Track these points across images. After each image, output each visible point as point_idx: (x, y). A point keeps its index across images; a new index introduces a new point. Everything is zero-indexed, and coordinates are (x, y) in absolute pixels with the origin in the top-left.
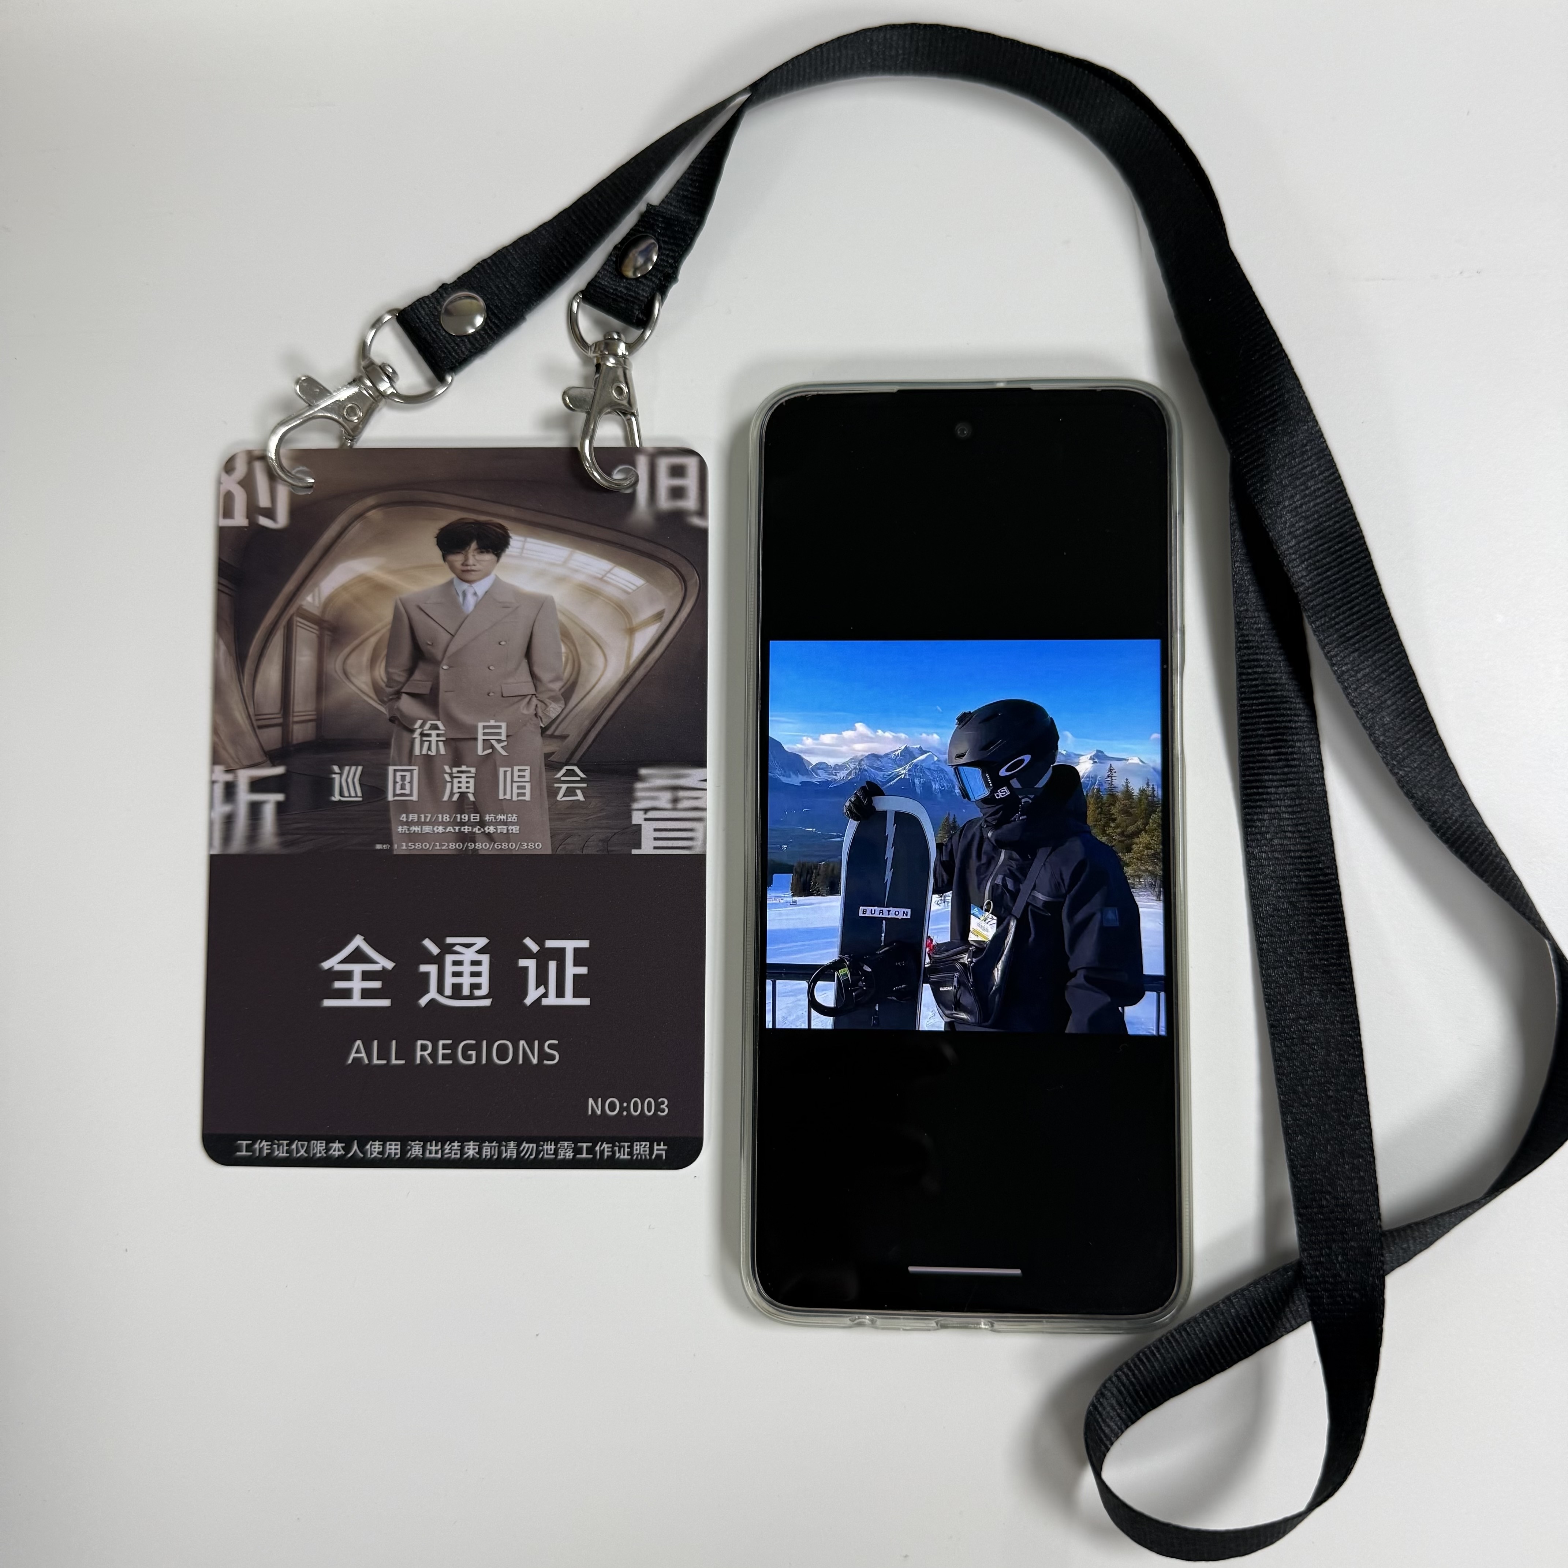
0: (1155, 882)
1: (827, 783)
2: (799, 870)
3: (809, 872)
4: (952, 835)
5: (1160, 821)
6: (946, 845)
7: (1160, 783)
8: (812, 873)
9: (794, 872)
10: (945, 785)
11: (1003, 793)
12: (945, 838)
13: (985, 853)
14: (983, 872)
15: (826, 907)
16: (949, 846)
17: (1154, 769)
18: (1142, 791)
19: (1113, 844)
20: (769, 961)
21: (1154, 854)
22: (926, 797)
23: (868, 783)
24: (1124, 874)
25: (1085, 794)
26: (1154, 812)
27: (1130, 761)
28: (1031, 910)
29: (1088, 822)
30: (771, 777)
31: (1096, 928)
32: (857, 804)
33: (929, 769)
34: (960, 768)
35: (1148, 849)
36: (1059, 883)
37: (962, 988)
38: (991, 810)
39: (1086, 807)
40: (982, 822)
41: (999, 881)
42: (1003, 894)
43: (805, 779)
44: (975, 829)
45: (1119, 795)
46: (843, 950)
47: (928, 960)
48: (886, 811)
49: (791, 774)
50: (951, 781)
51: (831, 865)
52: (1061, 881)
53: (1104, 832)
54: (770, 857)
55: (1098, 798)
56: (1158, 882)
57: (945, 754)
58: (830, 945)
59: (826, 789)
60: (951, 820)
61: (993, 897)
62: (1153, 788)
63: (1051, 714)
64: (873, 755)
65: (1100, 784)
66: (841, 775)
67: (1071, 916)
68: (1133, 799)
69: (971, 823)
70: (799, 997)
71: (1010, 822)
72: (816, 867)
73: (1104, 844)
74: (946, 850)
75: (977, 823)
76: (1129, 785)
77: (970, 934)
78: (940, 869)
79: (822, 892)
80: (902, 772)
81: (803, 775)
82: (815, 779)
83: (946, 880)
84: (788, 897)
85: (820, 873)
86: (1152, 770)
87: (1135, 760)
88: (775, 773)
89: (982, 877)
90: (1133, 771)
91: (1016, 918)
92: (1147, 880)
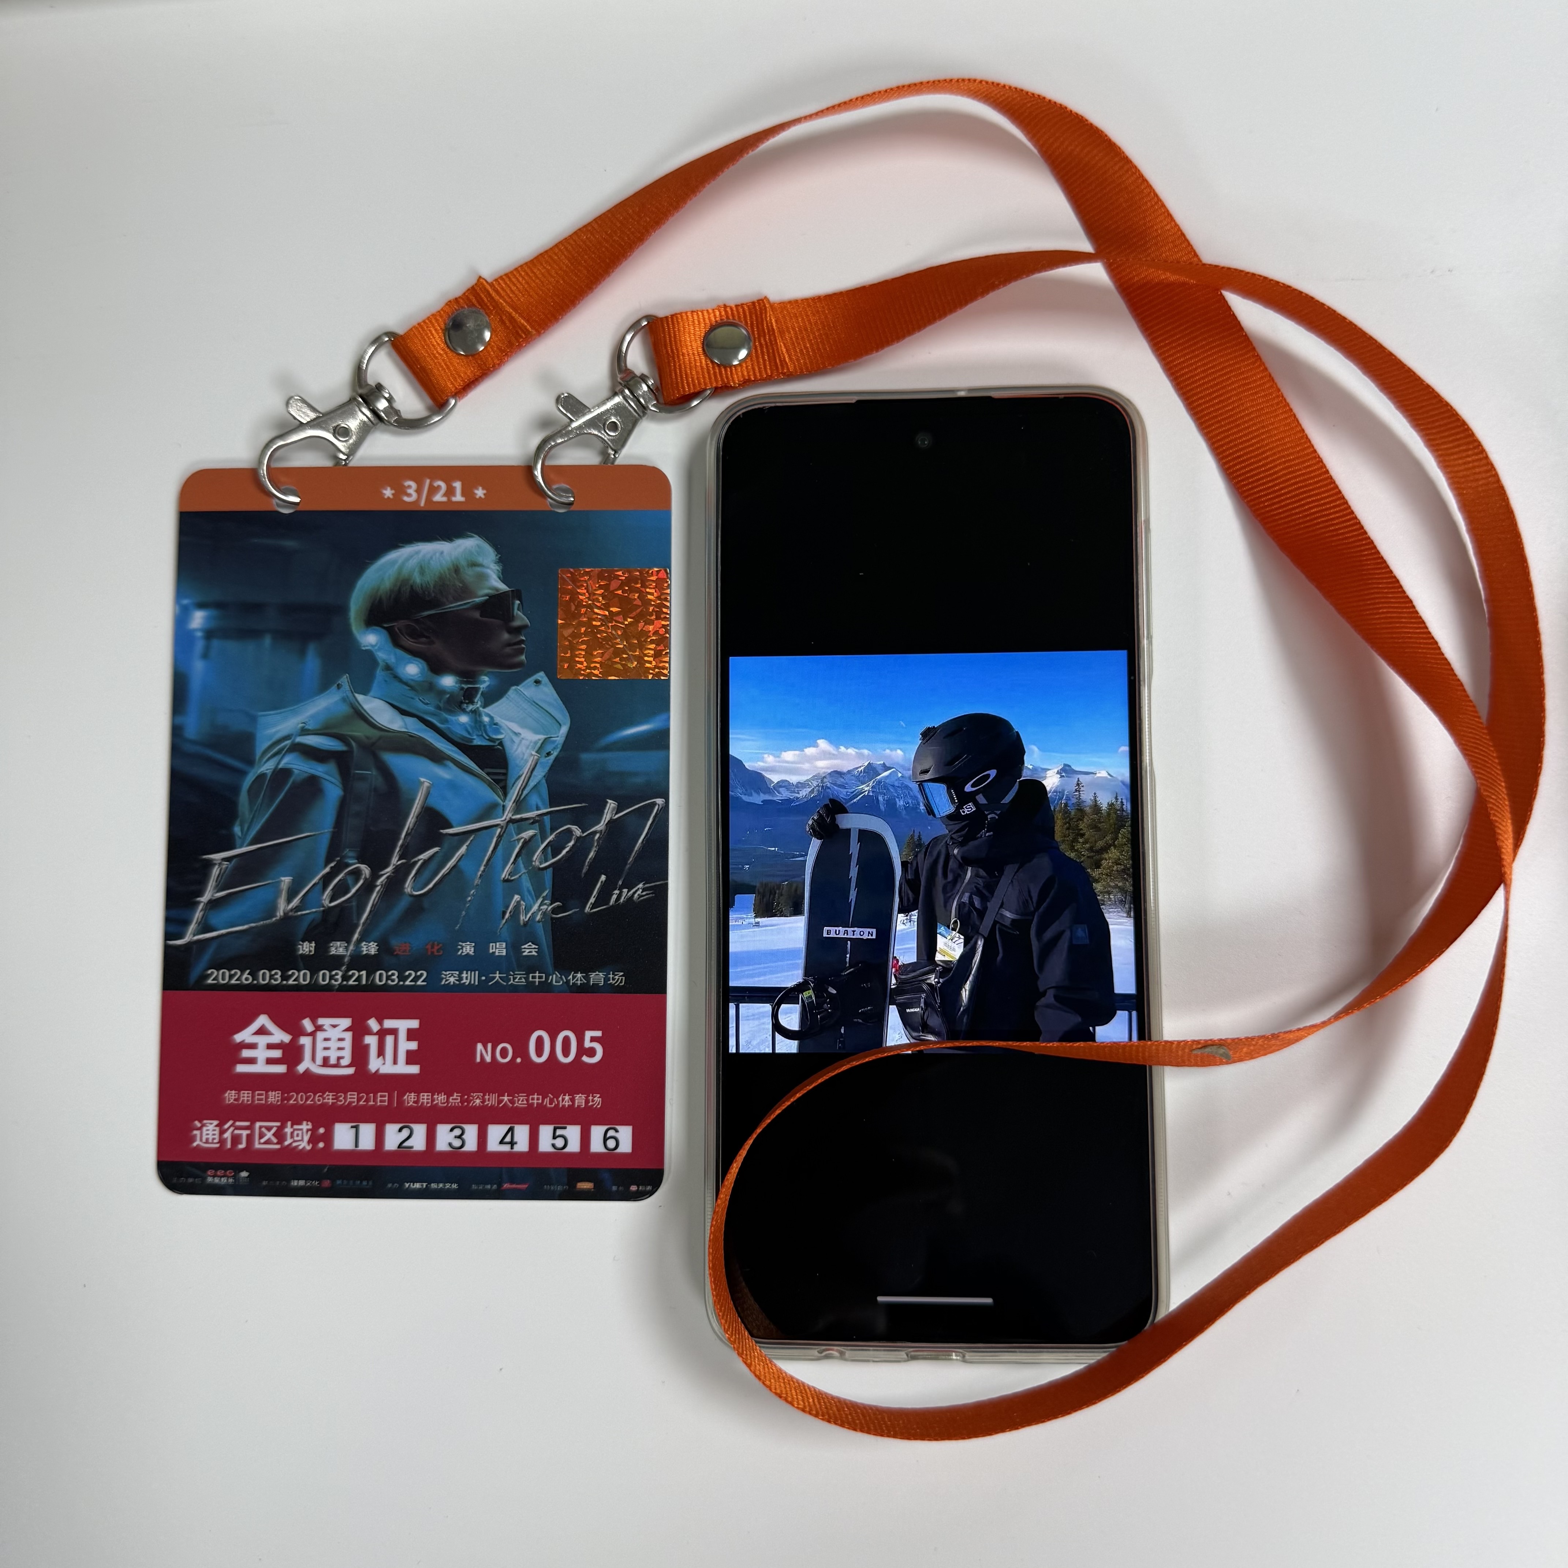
0: (1126, 898)
1: (789, 801)
2: (761, 890)
3: (772, 892)
4: (918, 852)
5: (1129, 836)
6: (911, 863)
7: (1129, 796)
8: (775, 893)
9: (757, 892)
10: (910, 802)
11: (968, 809)
12: (910, 856)
13: (952, 870)
14: (949, 890)
15: (790, 928)
16: (915, 864)
17: (1123, 783)
18: (1111, 805)
19: (1082, 859)
20: (732, 983)
21: (1123, 869)
22: (890, 814)
23: (832, 801)
24: (1092, 890)
25: (1052, 808)
26: (1123, 826)
27: (1098, 775)
28: (999, 928)
29: (1056, 838)
30: (732, 796)
31: (1066, 945)
32: (820, 822)
33: (893, 786)
34: (925, 784)
35: (1117, 865)
36: (1027, 900)
37: (929, 1009)
38: (957, 827)
39: (1054, 822)
40: (948, 839)
41: (965, 899)
42: (970, 912)
43: (768, 797)
44: (941, 846)
45: (1087, 809)
46: (807, 972)
47: (894, 981)
48: (850, 829)
49: (753, 793)
50: (915, 798)
51: (794, 885)
52: (1029, 899)
53: (1072, 848)
54: (732, 877)
55: (1066, 813)
56: (1128, 898)
57: (909, 770)
58: (795, 967)
59: (788, 807)
60: (916, 838)
61: (959, 915)
62: (1122, 802)
63: (1016, 727)
64: (836, 772)
65: (1068, 799)
66: (803, 793)
67: (1040, 933)
68: (1102, 814)
69: (936, 840)
70: (762, 1021)
71: (977, 839)
72: (779, 886)
73: (1072, 859)
74: (911, 868)
75: (943, 840)
76: (1097, 799)
77: (937, 953)
78: (905, 887)
79: (785, 912)
80: (866, 789)
81: (764, 793)
82: (778, 798)
83: (911, 899)
84: (751, 918)
85: (783, 893)
86: (1121, 784)
87: (1103, 774)
88: (736, 791)
89: (949, 895)
90: (1102, 784)
91: (984, 937)
92: (1116, 896)
